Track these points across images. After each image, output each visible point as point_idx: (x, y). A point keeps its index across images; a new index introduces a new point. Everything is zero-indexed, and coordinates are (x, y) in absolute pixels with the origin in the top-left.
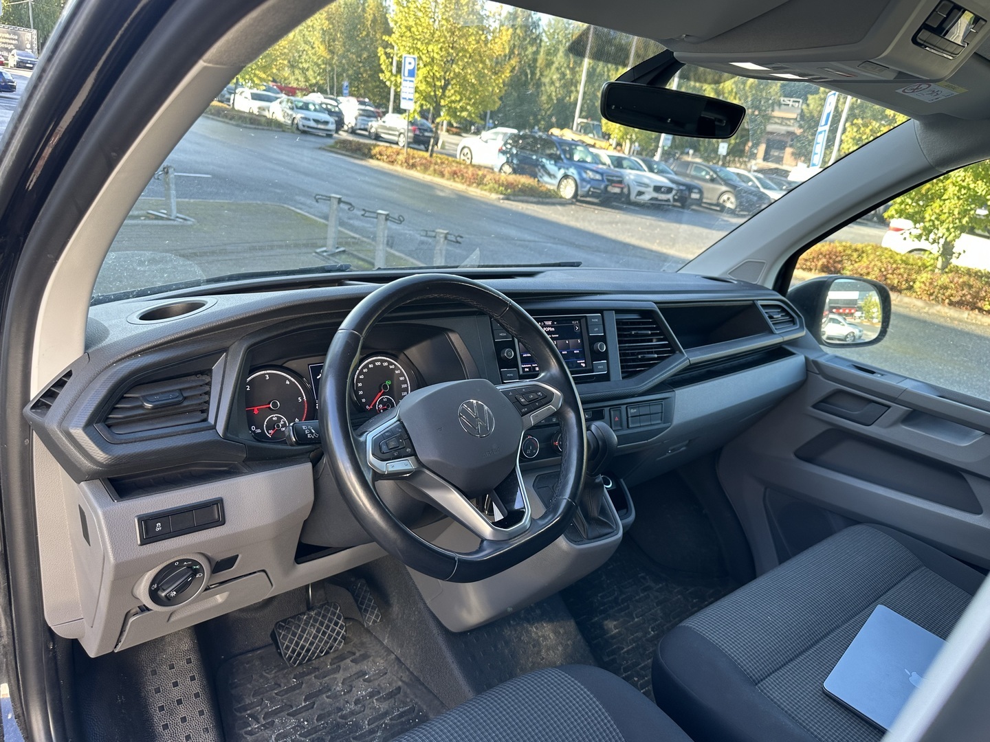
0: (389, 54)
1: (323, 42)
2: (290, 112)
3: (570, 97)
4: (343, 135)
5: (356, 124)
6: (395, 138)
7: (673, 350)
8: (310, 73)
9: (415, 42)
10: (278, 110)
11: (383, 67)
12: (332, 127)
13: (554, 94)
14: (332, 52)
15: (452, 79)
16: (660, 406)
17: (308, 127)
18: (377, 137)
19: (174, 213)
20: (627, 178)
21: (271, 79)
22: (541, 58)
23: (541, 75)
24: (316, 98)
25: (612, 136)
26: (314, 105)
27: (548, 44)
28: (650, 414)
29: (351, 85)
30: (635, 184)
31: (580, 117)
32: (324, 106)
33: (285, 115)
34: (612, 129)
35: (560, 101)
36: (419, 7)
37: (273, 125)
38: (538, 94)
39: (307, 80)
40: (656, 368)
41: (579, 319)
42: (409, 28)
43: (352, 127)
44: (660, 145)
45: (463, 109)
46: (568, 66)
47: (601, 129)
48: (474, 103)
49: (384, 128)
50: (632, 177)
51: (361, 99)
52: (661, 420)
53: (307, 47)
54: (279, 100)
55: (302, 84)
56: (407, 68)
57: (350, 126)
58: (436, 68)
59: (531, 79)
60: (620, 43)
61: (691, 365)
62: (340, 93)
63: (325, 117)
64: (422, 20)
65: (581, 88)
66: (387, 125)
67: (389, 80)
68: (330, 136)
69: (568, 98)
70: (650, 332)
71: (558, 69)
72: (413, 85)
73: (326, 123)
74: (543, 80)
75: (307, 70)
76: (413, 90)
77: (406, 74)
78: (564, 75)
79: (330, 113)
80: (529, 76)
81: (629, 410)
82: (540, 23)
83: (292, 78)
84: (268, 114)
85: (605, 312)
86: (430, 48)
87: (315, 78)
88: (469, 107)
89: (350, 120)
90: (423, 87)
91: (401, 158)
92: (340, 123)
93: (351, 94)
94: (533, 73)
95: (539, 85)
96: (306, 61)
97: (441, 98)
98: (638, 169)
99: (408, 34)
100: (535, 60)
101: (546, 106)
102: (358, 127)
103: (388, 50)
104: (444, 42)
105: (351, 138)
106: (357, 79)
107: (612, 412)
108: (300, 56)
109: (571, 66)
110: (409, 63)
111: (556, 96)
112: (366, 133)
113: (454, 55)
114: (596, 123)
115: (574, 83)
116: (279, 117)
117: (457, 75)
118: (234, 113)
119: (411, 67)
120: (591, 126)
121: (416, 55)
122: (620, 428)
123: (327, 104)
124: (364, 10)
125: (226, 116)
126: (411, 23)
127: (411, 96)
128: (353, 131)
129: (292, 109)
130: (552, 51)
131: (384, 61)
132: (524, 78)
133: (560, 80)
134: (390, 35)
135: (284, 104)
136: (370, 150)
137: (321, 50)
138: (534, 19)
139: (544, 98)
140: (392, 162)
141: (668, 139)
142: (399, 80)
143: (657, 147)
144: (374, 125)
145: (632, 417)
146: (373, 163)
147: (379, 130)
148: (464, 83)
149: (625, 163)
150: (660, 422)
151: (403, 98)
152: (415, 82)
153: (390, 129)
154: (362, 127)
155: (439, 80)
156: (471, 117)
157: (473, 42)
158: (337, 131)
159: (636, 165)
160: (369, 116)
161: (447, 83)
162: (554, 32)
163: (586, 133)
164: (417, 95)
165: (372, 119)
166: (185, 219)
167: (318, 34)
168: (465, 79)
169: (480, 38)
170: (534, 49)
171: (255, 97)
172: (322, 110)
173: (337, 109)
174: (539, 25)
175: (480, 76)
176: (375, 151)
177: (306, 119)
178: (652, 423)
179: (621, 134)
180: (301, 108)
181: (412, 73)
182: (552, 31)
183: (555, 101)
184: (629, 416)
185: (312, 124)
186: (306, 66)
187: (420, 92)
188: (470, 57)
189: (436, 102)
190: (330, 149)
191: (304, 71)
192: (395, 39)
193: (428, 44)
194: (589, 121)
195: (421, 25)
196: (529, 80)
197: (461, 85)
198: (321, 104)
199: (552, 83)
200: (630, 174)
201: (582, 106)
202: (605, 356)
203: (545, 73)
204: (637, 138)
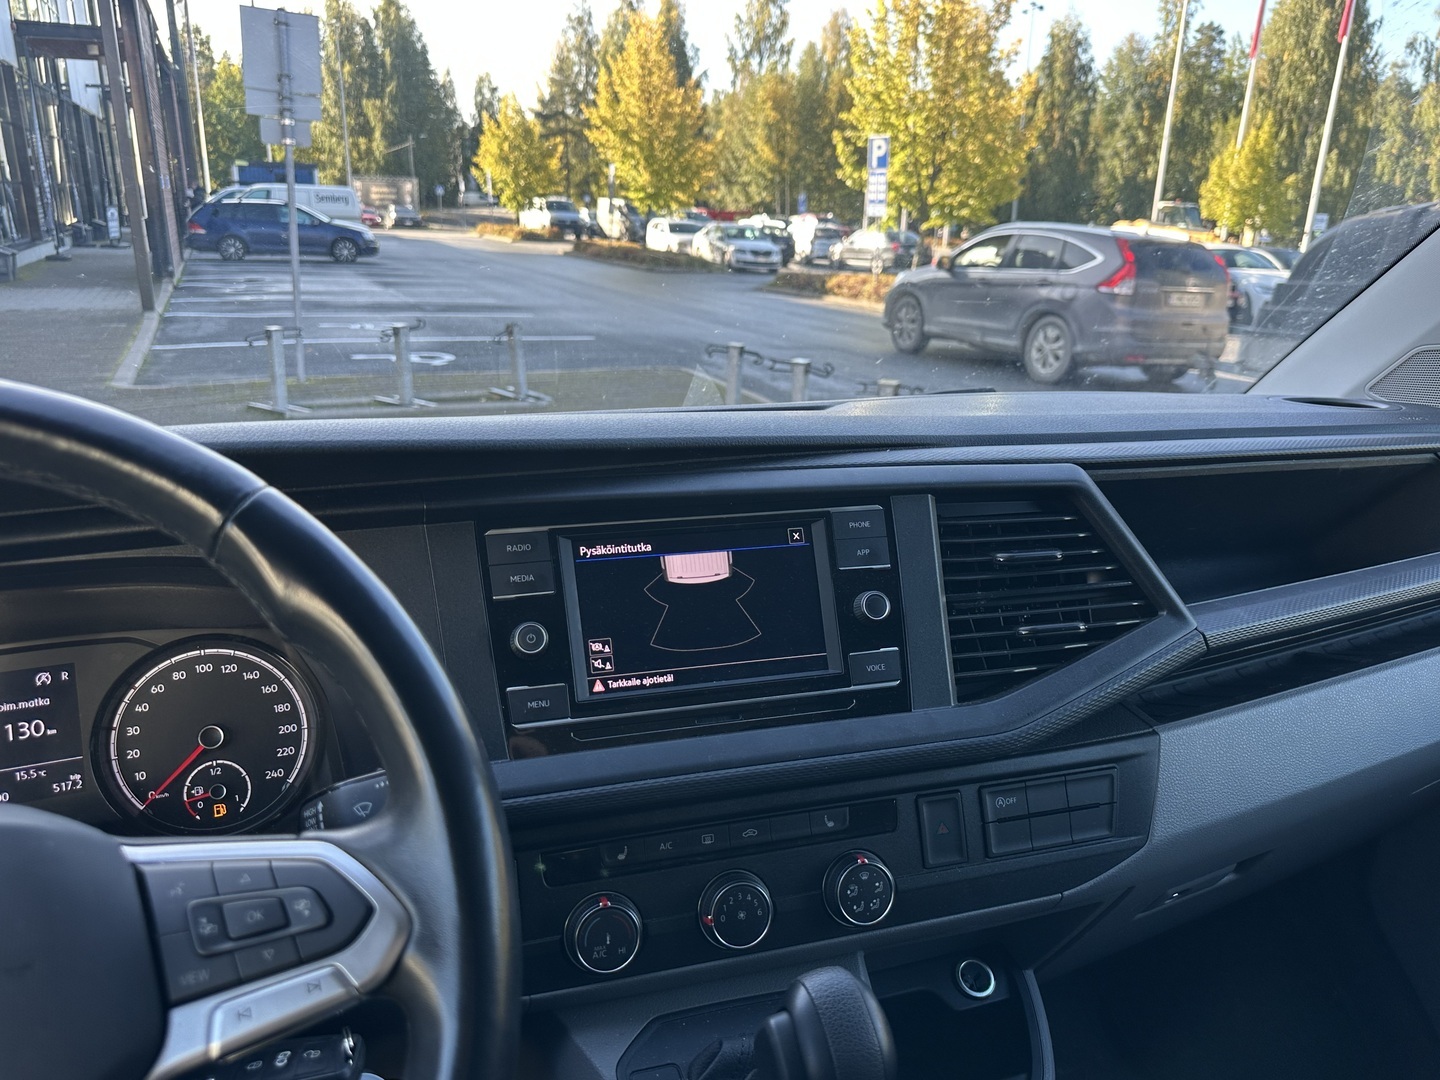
0: (849, 139)
1: (768, 140)
2: (720, 244)
3: (1146, 171)
4: (794, 268)
5: (812, 252)
6: (866, 264)
7: (1151, 605)
8: (753, 189)
9: (887, 114)
10: (702, 245)
11: (842, 160)
12: (776, 258)
13: (1118, 170)
14: (781, 154)
15: (945, 162)
16: (1106, 783)
17: (745, 262)
18: (842, 266)
19: (524, 390)
20: (1244, 282)
21: (692, 201)
22: (1097, 121)
23: (1097, 145)
24: (760, 221)
25: (1219, 224)
26: (753, 230)
27: (1108, 97)
28: (1070, 810)
29: (809, 199)
30: (1258, 289)
31: (1163, 198)
32: (767, 231)
33: (714, 248)
34: (1218, 213)
35: (1130, 180)
36: (891, 61)
37: (698, 265)
38: (1093, 172)
39: (749, 198)
40: (1080, 666)
41: (806, 523)
42: (877, 96)
43: (807, 257)
44: (1307, 228)
45: (963, 205)
46: (1141, 125)
47: (1199, 214)
48: (980, 194)
49: (852, 251)
50: (1253, 280)
51: (822, 216)
52: (1110, 827)
53: (748, 152)
54: (704, 231)
55: (743, 206)
56: (875, 154)
57: (804, 255)
58: (920, 150)
59: (1082, 153)
60: (1229, 77)
61: (1210, 650)
62: (794, 211)
63: (767, 245)
64: (897, 81)
65: (1163, 155)
66: (856, 246)
67: (850, 177)
68: (773, 272)
69: (1142, 175)
70: (1059, 555)
71: (1124, 132)
72: (882, 179)
73: (768, 254)
74: (1101, 151)
75: (749, 184)
76: (883, 188)
77: (875, 163)
78: (1134, 140)
79: (774, 238)
80: (1078, 149)
81: (988, 799)
82: (1093, 66)
83: (728, 199)
84: (692, 251)
85: (894, 501)
86: (910, 121)
87: (760, 194)
88: (971, 202)
89: (803, 247)
90: (900, 180)
91: (869, 288)
92: (788, 252)
93: (809, 211)
94: (1084, 144)
95: (1094, 160)
96: (747, 172)
97: (929, 193)
98: (1264, 267)
99: (877, 105)
100: (1086, 123)
101: (1107, 192)
102: (816, 254)
103: (849, 133)
104: (931, 109)
105: (805, 270)
106: (819, 189)
107: (925, 809)
108: (739, 167)
109: (1145, 123)
110: (878, 147)
111: (1123, 173)
112: (825, 262)
113: (947, 125)
114: (1189, 205)
115: (1154, 150)
116: (707, 255)
117: (951, 156)
118: (646, 254)
119: (881, 153)
120: (1182, 211)
121: (888, 134)
122: (957, 859)
123: (771, 228)
124: (826, 89)
125: (634, 259)
126: (880, 87)
127: (882, 197)
128: (808, 262)
129: (721, 239)
130: (1114, 108)
131: (843, 150)
132: (1069, 152)
133: (1128, 147)
134: (849, 110)
135: (712, 235)
136: (824, 283)
137: (767, 153)
138: (1084, 62)
139: (1103, 179)
140: (855, 296)
141: (1322, 221)
142: (865, 175)
143: (1302, 233)
144: (837, 250)
145: (1000, 821)
146: (830, 301)
147: (846, 255)
148: (963, 166)
149: (1240, 259)
150: (1106, 833)
151: (872, 202)
152: (889, 175)
153: (860, 251)
154: (821, 254)
155: (926, 166)
156: (976, 215)
157: (977, 102)
158: (785, 263)
159: (1258, 261)
160: (830, 237)
161: (938, 171)
162: (1118, 76)
163: (1173, 223)
164: (892, 194)
165: (833, 241)
166: (538, 399)
167: (760, 131)
168: (964, 159)
169: (987, 94)
170: (1084, 105)
171: (674, 228)
172: (763, 236)
173: (785, 234)
174: (1091, 69)
175: (988, 152)
176: (832, 283)
177: (740, 251)
178: (1076, 838)
179: (1234, 218)
180: (735, 237)
181: (883, 162)
182: (1113, 75)
183: (1121, 181)
184: (990, 817)
185: (750, 258)
186: (746, 179)
187: (897, 189)
188: (973, 125)
189: (921, 200)
190: (772, 288)
191: (745, 185)
192: (857, 115)
193: (906, 115)
194: (1179, 204)
195: (895, 88)
196: (1078, 155)
197: (959, 170)
198: (764, 227)
199: (1117, 154)
200: (1251, 275)
201: (1166, 182)
202: (893, 630)
203: (1104, 142)
204: (1264, 222)
